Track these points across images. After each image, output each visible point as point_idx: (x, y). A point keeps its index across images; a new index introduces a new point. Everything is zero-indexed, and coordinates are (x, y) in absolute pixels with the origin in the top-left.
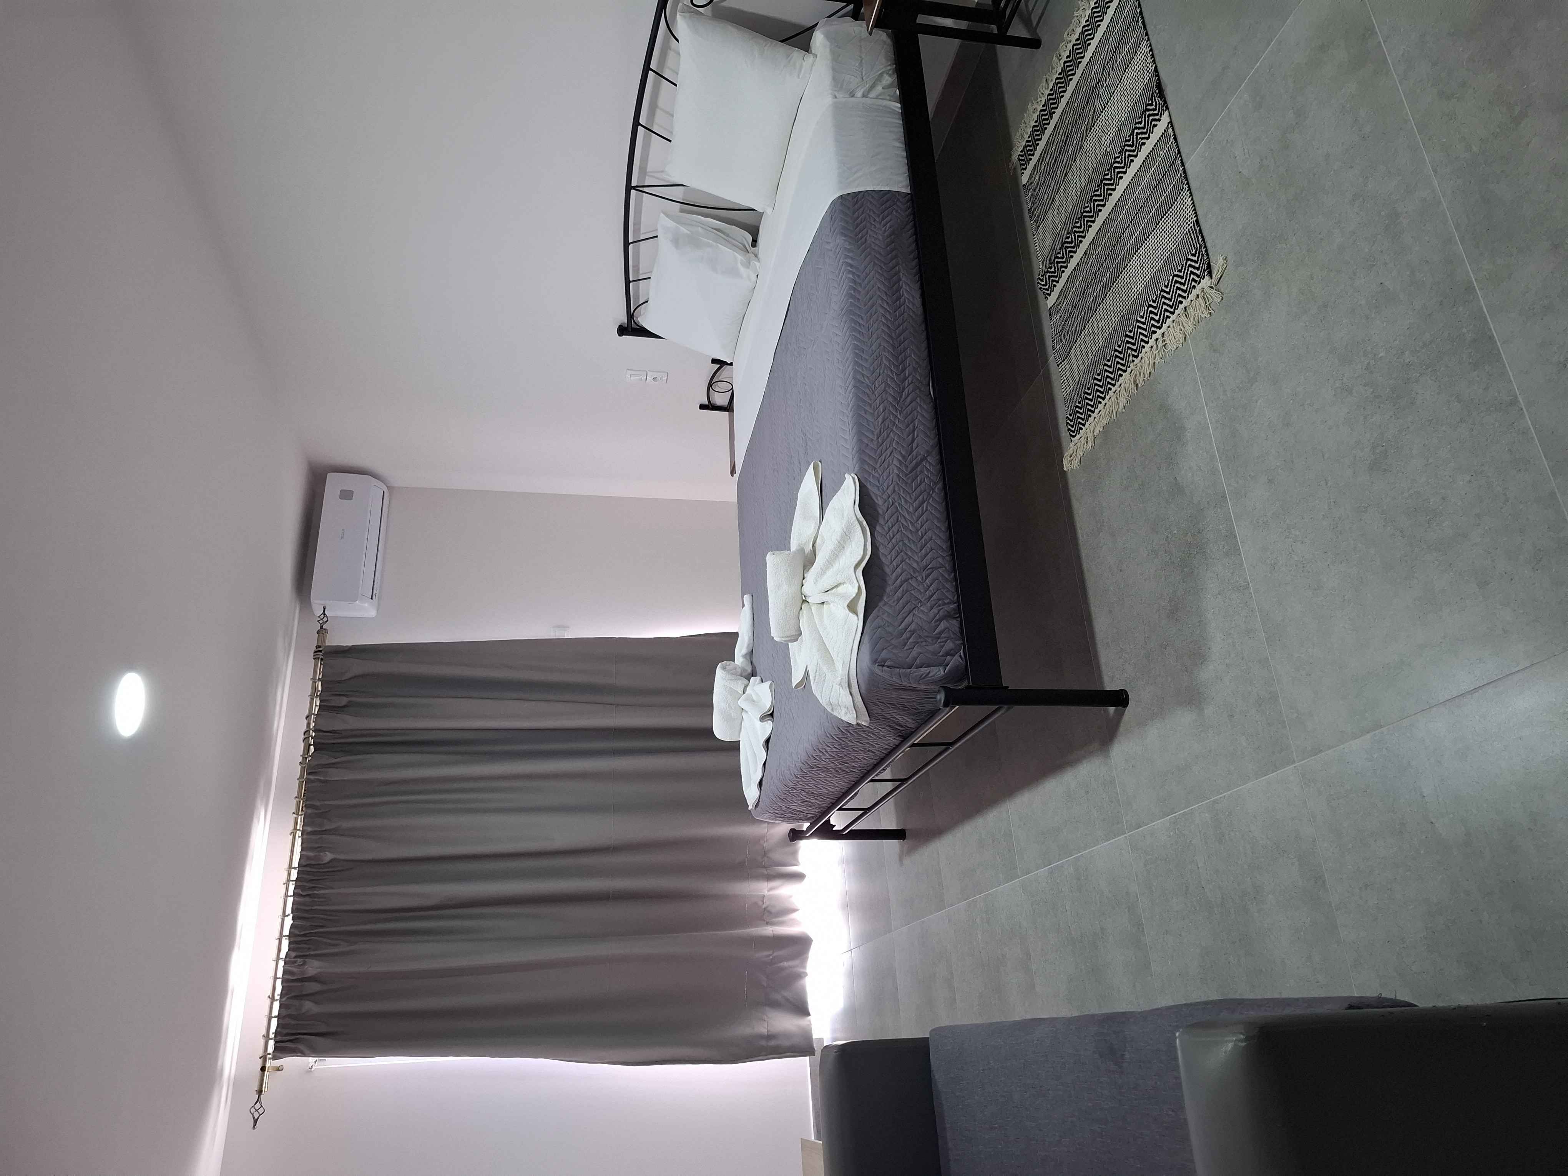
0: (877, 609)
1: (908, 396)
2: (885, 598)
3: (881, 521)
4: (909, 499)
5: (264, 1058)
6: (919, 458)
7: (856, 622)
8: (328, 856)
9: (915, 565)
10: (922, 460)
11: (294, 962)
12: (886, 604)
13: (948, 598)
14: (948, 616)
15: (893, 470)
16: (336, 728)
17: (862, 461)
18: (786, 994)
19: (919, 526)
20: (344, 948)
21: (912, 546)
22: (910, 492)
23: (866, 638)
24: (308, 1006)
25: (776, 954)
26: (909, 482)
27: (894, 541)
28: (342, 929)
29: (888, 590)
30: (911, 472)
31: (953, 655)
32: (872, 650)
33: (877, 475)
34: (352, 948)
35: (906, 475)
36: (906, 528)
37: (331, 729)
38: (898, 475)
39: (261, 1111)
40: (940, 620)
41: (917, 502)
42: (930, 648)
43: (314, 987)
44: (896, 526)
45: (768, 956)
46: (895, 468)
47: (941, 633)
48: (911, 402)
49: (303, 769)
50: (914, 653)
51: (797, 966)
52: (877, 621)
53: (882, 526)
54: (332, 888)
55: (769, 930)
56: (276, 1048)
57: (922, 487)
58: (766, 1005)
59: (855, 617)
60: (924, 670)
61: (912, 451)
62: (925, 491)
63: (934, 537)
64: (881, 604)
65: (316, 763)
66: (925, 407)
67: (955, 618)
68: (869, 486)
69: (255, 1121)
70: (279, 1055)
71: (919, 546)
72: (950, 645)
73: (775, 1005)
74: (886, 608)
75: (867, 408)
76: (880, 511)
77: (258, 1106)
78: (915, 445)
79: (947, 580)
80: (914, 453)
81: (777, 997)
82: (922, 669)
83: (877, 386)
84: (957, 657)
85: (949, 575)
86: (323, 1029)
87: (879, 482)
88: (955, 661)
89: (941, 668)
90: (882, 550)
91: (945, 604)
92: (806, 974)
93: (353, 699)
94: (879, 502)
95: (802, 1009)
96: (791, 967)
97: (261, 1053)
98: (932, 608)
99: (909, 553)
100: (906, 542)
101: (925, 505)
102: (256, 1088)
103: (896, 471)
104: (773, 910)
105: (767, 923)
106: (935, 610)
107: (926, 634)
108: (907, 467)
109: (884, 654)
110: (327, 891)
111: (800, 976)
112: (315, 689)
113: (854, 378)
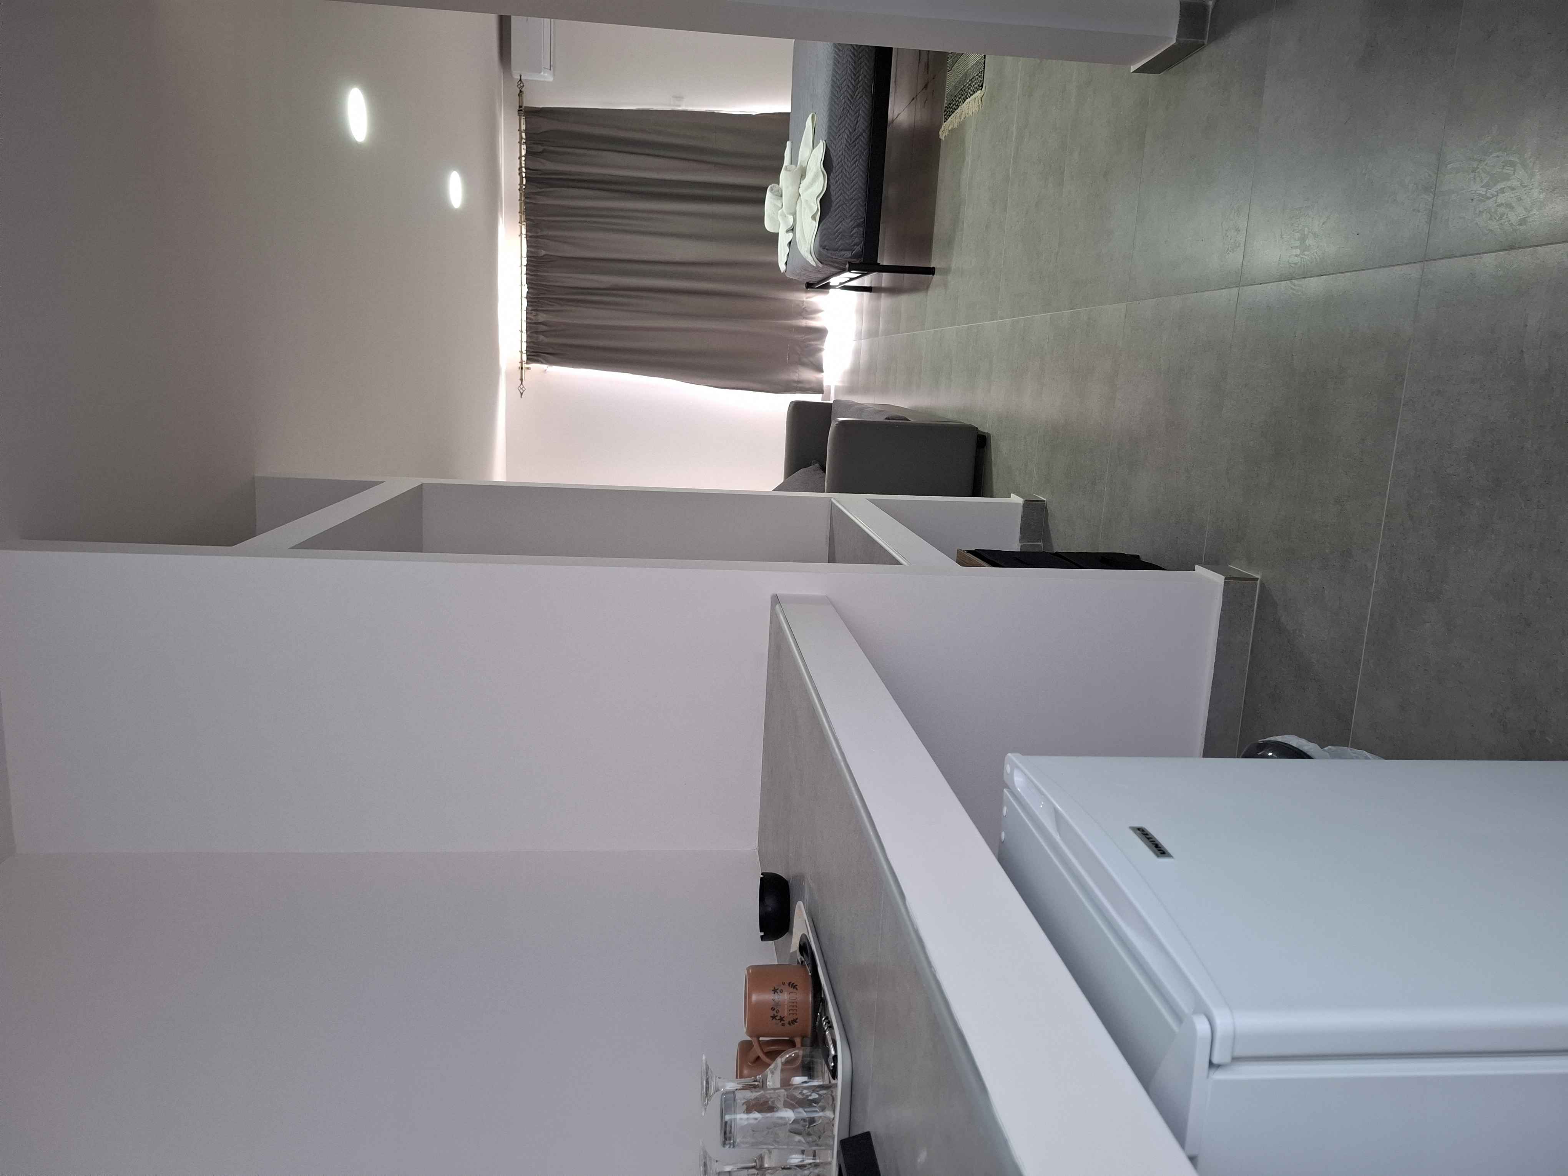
0: (825, 219)
1: (859, 93)
2: (830, 214)
3: (834, 171)
4: (849, 159)
5: (521, 362)
6: (858, 134)
7: (815, 224)
8: (543, 253)
9: (847, 197)
10: (860, 136)
11: (531, 313)
12: (829, 217)
13: (860, 215)
14: (858, 225)
15: (844, 141)
16: (537, 168)
17: (829, 133)
18: (811, 359)
19: (852, 175)
20: (558, 308)
21: (847, 186)
22: (851, 155)
23: (818, 235)
24: (542, 338)
25: (806, 337)
26: (851, 149)
27: (838, 183)
28: (554, 296)
29: (832, 210)
30: (853, 143)
31: (858, 245)
32: (820, 240)
33: (836, 143)
34: (563, 308)
35: (850, 145)
36: (846, 176)
37: (535, 168)
38: (846, 145)
39: (523, 389)
40: (854, 228)
41: (853, 161)
42: (847, 241)
43: (544, 328)
44: (841, 175)
45: (802, 337)
46: (845, 141)
47: (853, 234)
48: (860, 98)
49: (521, 194)
50: (840, 243)
51: (819, 345)
52: (824, 226)
53: (834, 173)
54: (548, 272)
55: (804, 323)
56: (527, 359)
57: (857, 152)
58: (800, 364)
59: (815, 223)
60: (842, 253)
61: (855, 129)
62: (859, 154)
63: (859, 182)
64: (828, 217)
65: (529, 191)
66: (867, 101)
67: (862, 226)
68: (831, 149)
69: (522, 394)
70: (529, 362)
71: (850, 186)
72: (857, 240)
73: (804, 364)
74: (830, 219)
75: (836, 100)
76: (834, 165)
77: (521, 386)
78: (857, 126)
79: (862, 206)
80: (856, 131)
81: (805, 360)
82: (842, 252)
83: (843, 86)
84: (859, 247)
85: (863, 203)
86: (551, 351)
87: (836, 147)
88: (858, 249)
89: (850, 252)
90: (832, 187)
91: (858, 219)
92: (823, 349)
93: (546, 147)
94: (834, 159)
95: (819, 369)
96: (816, 345)
97: (520, 360)
98: (851, 221)
99: (845, 190)
100: (845, 184)
101: (857, 162)
102: (519, 377)
103: (845, 142)
104: (809, 310)
105: (804, 318)
106: (852, 223)
107: (846, 234)
108: (851, 140)
109: (825, 243)
110: (545, 274)
111: (821, 350)
112: (521, 138)
113: (832, 79)
